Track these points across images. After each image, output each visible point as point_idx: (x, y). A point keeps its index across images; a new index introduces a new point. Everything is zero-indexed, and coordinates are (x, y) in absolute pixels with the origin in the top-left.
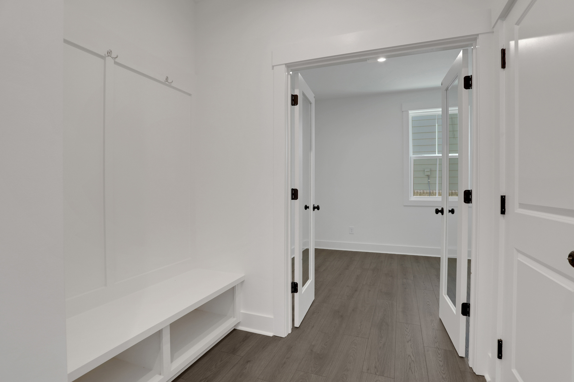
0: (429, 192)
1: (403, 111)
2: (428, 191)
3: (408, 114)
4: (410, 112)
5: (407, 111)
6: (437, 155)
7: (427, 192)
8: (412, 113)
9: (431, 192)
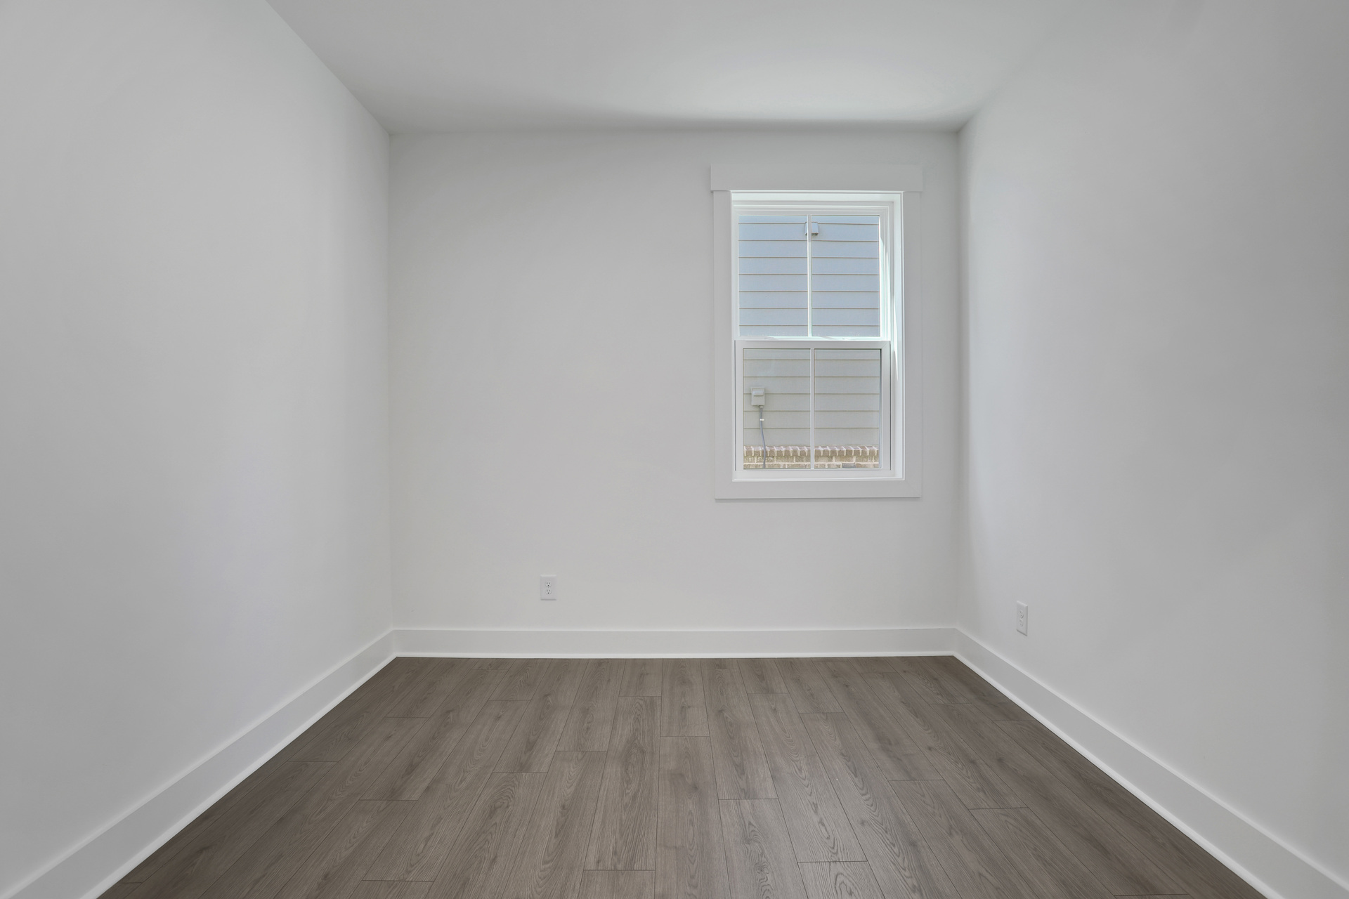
0: (763, 452)
1: (712, 192)
2: (760, 449)
3: (728, 201)
4: (736, 196)
5: (726, 192)
6: (810, 337)
7: (759, 452)
8: (743, 200)
9: (766, 452)
